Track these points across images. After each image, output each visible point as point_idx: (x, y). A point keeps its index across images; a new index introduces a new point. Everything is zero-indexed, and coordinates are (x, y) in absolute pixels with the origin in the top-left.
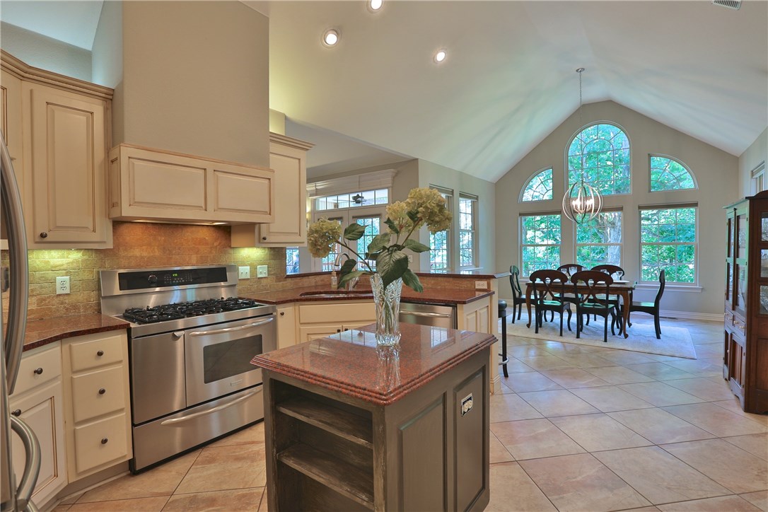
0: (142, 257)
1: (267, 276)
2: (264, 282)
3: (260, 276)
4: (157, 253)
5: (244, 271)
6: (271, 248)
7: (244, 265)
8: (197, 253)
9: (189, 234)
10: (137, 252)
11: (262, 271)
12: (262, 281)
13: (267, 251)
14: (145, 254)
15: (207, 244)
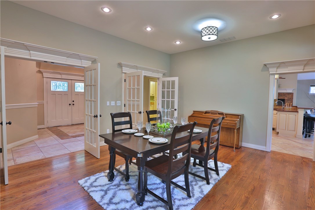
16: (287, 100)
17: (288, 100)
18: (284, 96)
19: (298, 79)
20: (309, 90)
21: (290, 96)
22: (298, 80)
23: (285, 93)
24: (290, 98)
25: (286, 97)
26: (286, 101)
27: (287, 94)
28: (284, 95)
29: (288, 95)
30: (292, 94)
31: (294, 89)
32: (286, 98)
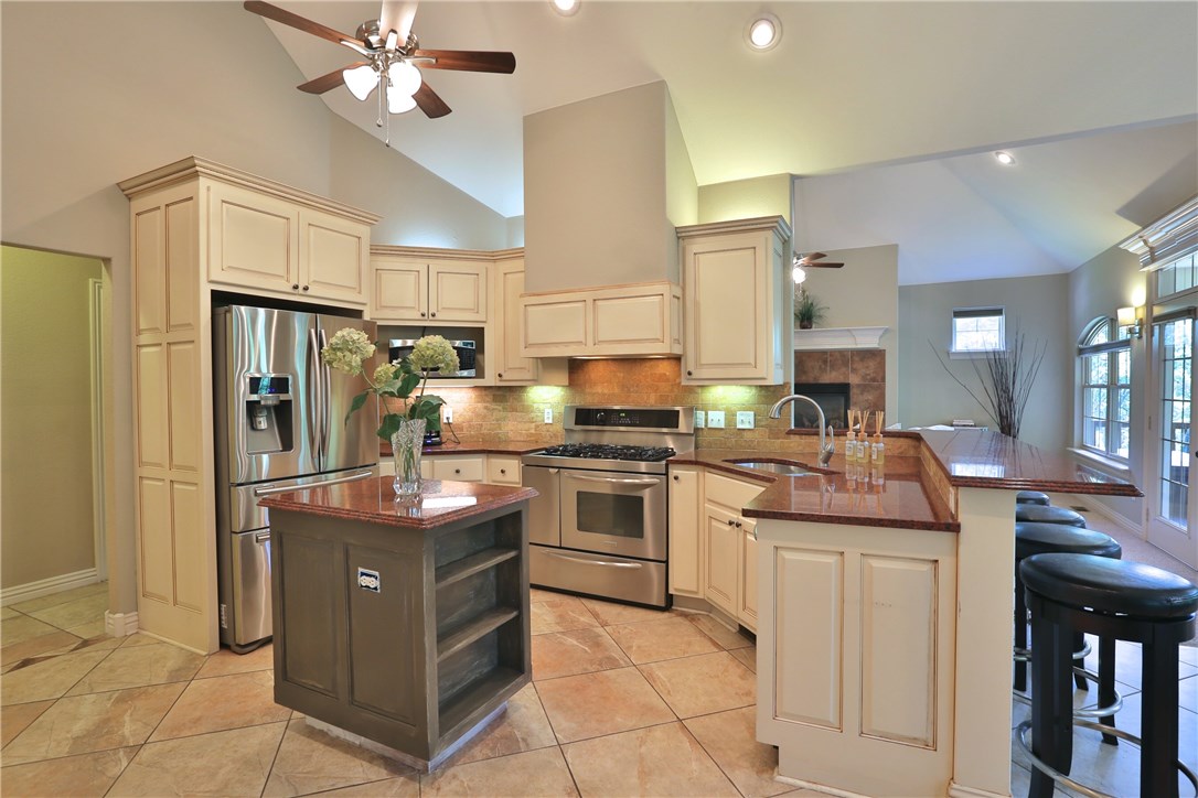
0: (604, 395)
1: (752, 427)
2: (747, 436)
3: (739, 426)
4: (616, 391)
5: (717, 419)
6: (761, 387)
7: (716, 408)
8: (656, 391)
9: (646, 368)
10: (599, 389)
11: (745, 420)
12: (745, 433)
13: (754, 391)
14: (606, 391)
15: (668, 380)
16: (858, 386)
17: (864, 388)
18: (844, 369)
19: (900, 284)
20: (949, 334)
21: (872, 364)
22: (900, 287)
23: (847, 350)
24: (874, 380)
25: (854, 370)
26: (854, 392)
27: (856, 359)
28: (845, 364)
29: (862, 360)
30: (876, 355)
31: (886, 331)
32: (854, 380)
